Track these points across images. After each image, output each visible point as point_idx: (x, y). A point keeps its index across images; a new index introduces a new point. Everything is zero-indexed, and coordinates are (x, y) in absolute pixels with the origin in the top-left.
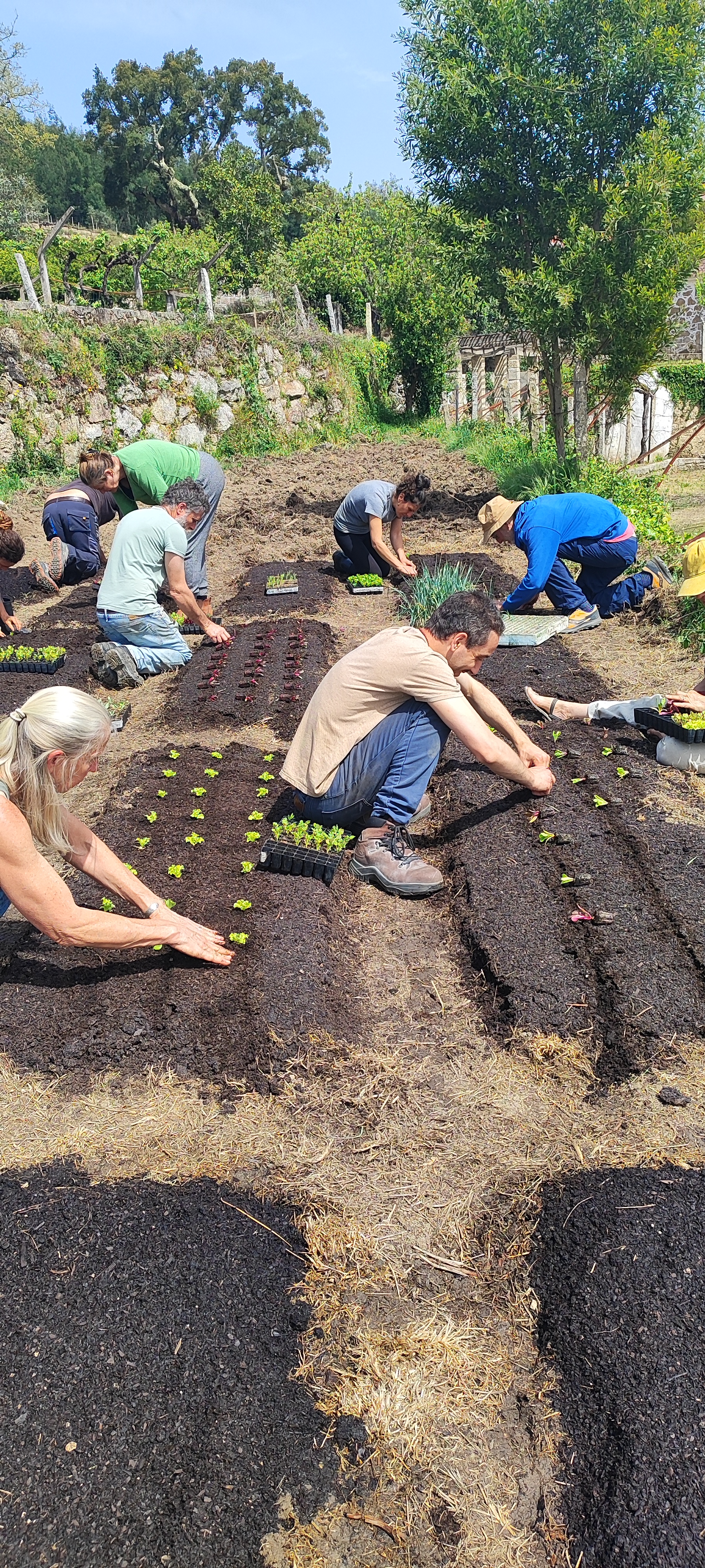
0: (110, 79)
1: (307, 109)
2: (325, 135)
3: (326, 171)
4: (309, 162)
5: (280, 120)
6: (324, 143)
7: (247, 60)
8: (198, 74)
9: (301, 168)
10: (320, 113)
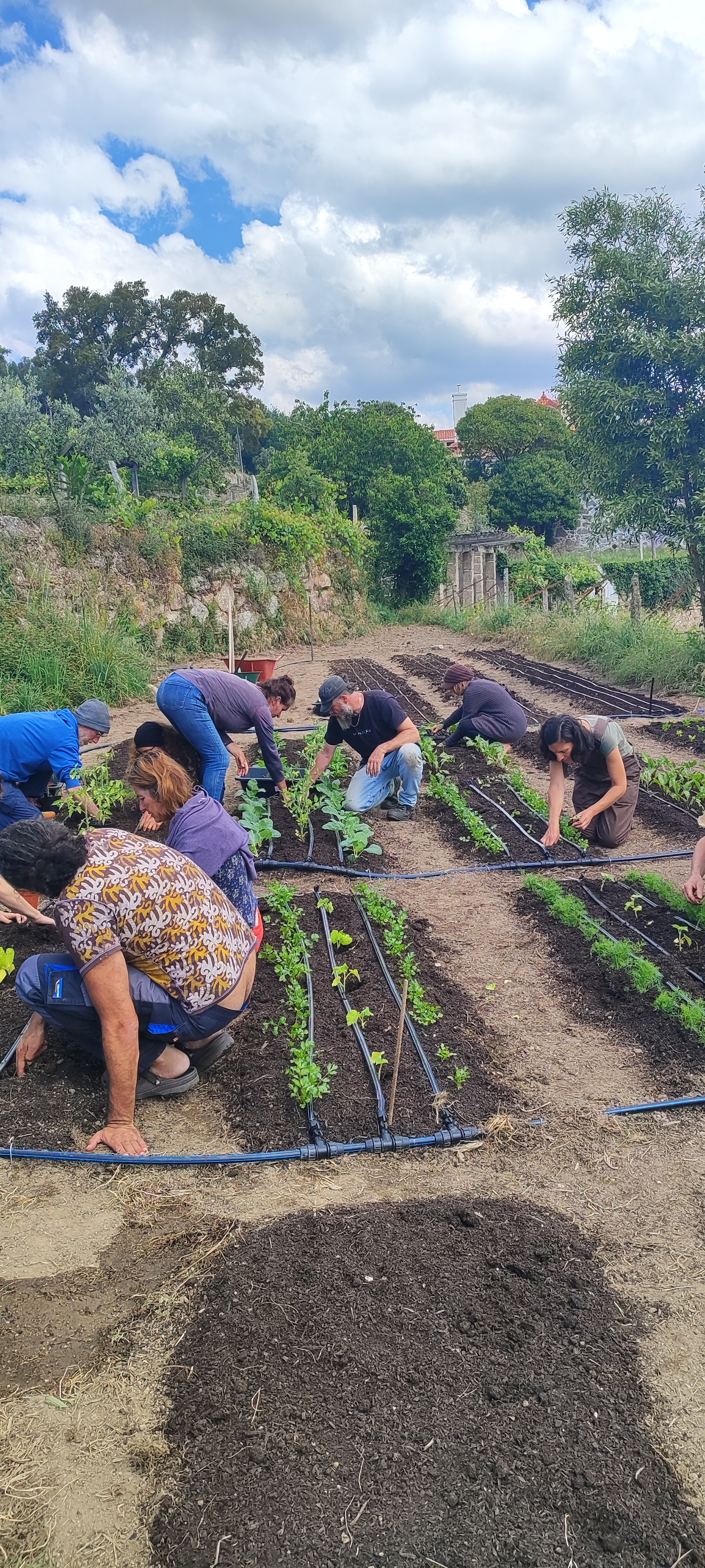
0: (62, 303)
1: (246, 337)
2: (261, 359)
3: (259, 389)
4: (245, 380)
5: (219, 344)
6: (259, 366)
7: (190, 292)
8: (144, 303)
9: (235, 384)
10: (257, 341)
